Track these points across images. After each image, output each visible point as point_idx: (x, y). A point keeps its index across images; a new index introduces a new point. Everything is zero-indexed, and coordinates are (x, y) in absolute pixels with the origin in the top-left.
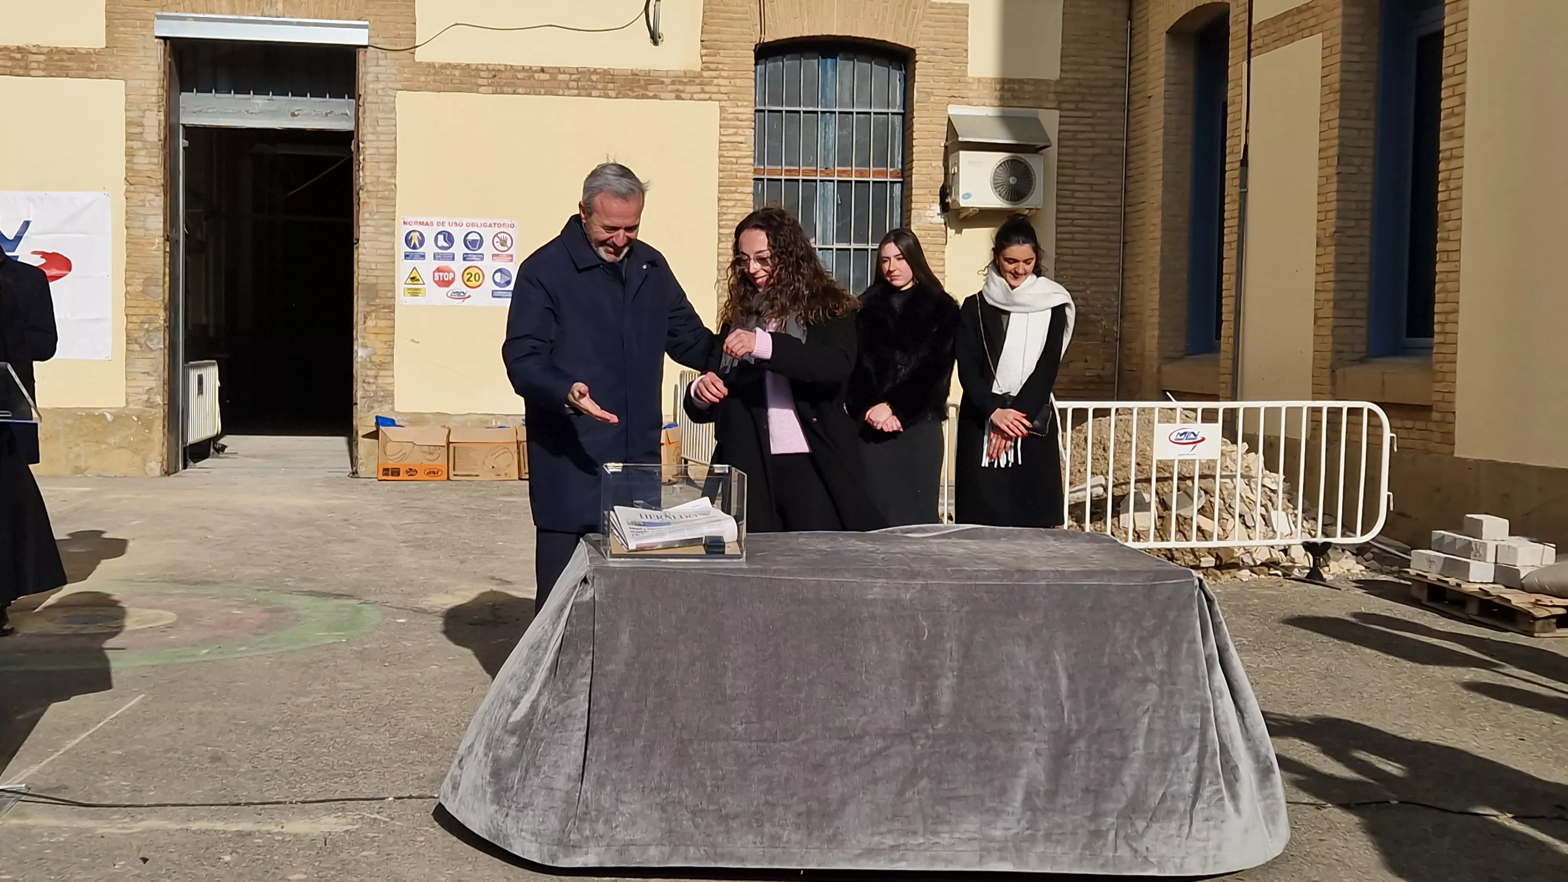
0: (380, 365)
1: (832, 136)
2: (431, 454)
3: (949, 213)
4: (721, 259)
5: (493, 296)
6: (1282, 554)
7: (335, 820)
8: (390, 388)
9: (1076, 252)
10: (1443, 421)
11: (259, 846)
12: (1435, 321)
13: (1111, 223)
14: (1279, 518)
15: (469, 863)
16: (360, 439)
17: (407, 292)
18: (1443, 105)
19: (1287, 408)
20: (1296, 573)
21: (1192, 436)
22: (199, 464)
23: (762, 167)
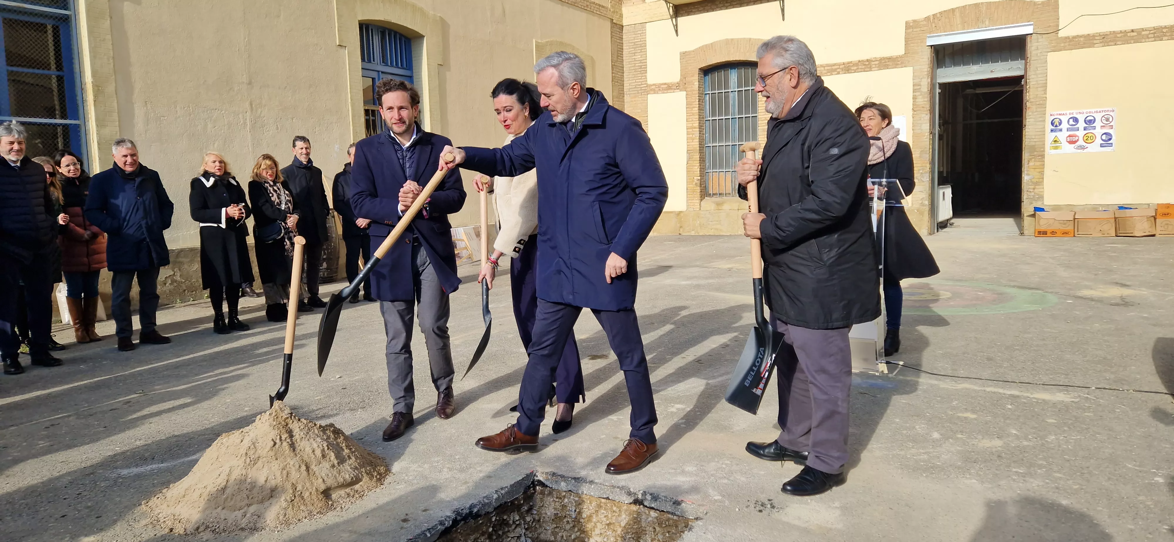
0: (1036, 183)
2: (1065, 224)
5: (1101, 147)
8: (1042, 194)
16: (1025, 218)
17: (1051, 147)
22: (943, 230)
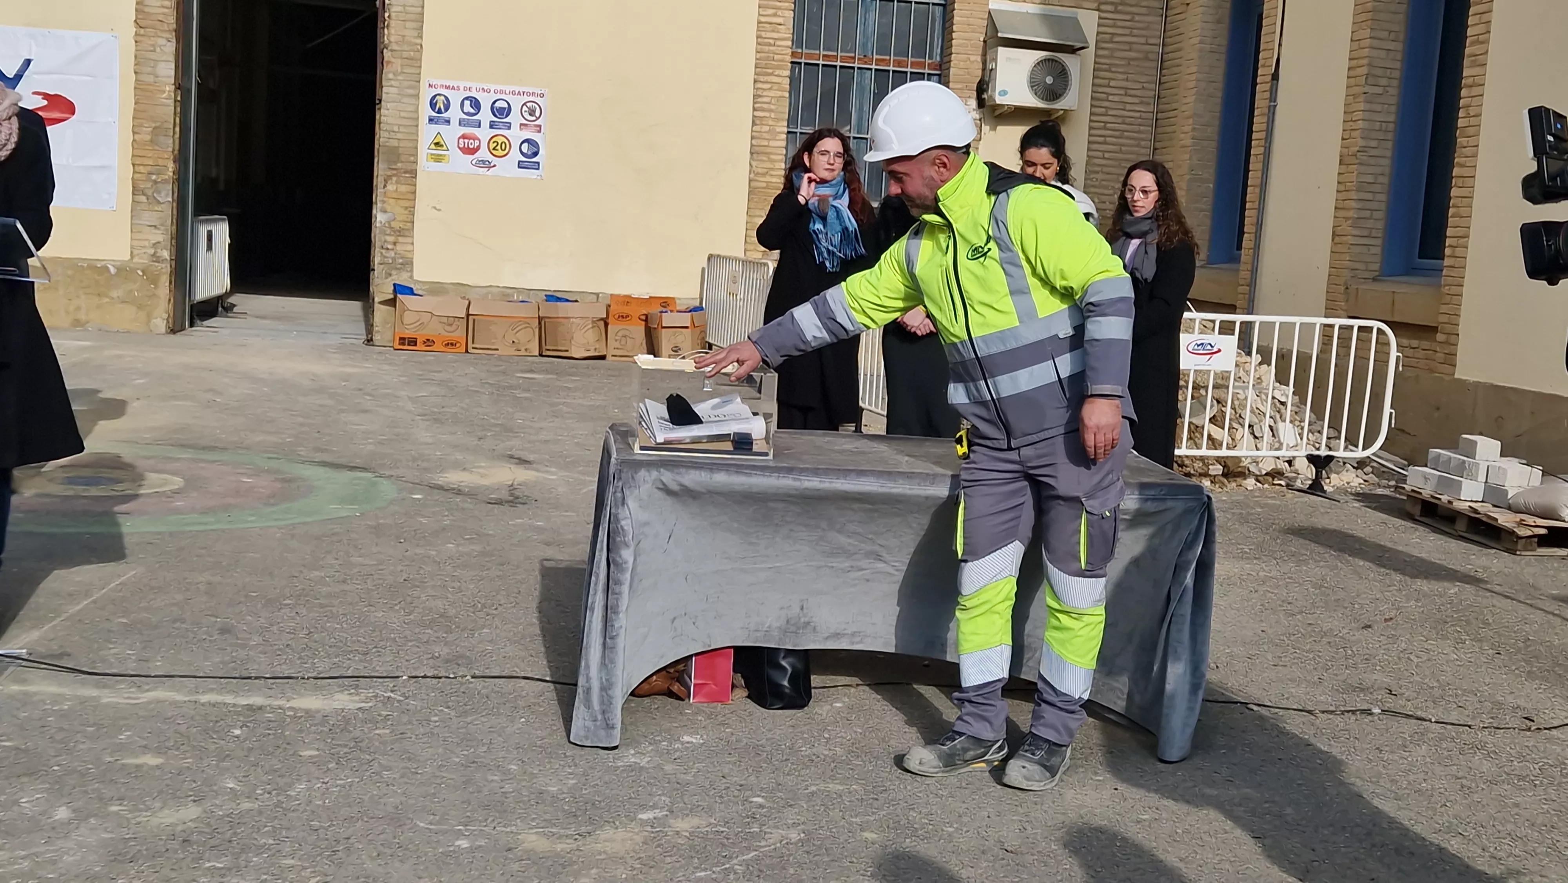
0: (399, 232)
1: (871, 23)
2: (451, 325)
3: (985, 109)
4: (754, 142)
5: (519, 167)
6: (1286, 464)
7: (347, 697)
8: (409, 255)
9: (1107, 155)
10: (1447, 343)
11: (270, 721)
12: (1447, 244)
13: (1142, 128)
14: (1287, 431)
15: (483, 745)
16: (377, 306)
17: (429, 156)
18: (1470, 32)
19: (1301, 324)
20: (1298, 484)
21: (1209, 347)
22: (206, 323)
23: (800, 51)
